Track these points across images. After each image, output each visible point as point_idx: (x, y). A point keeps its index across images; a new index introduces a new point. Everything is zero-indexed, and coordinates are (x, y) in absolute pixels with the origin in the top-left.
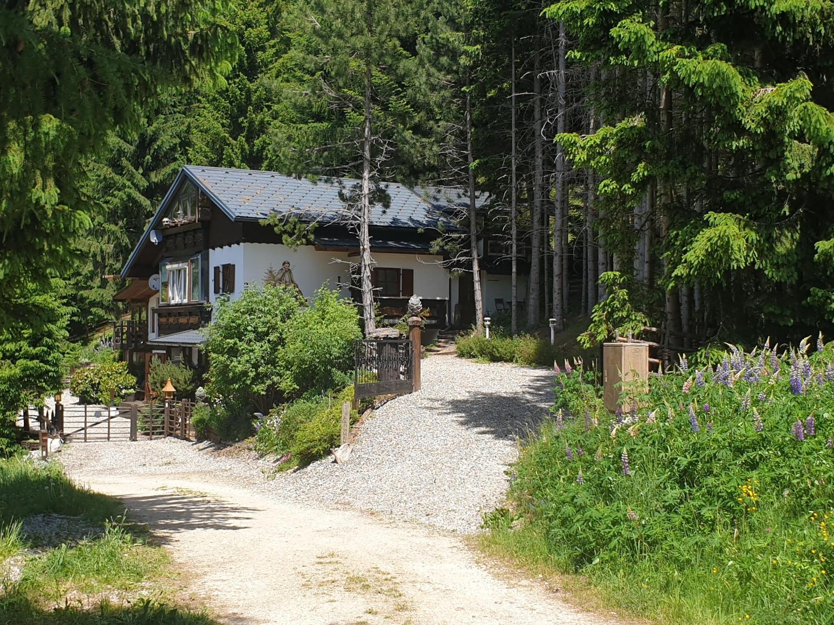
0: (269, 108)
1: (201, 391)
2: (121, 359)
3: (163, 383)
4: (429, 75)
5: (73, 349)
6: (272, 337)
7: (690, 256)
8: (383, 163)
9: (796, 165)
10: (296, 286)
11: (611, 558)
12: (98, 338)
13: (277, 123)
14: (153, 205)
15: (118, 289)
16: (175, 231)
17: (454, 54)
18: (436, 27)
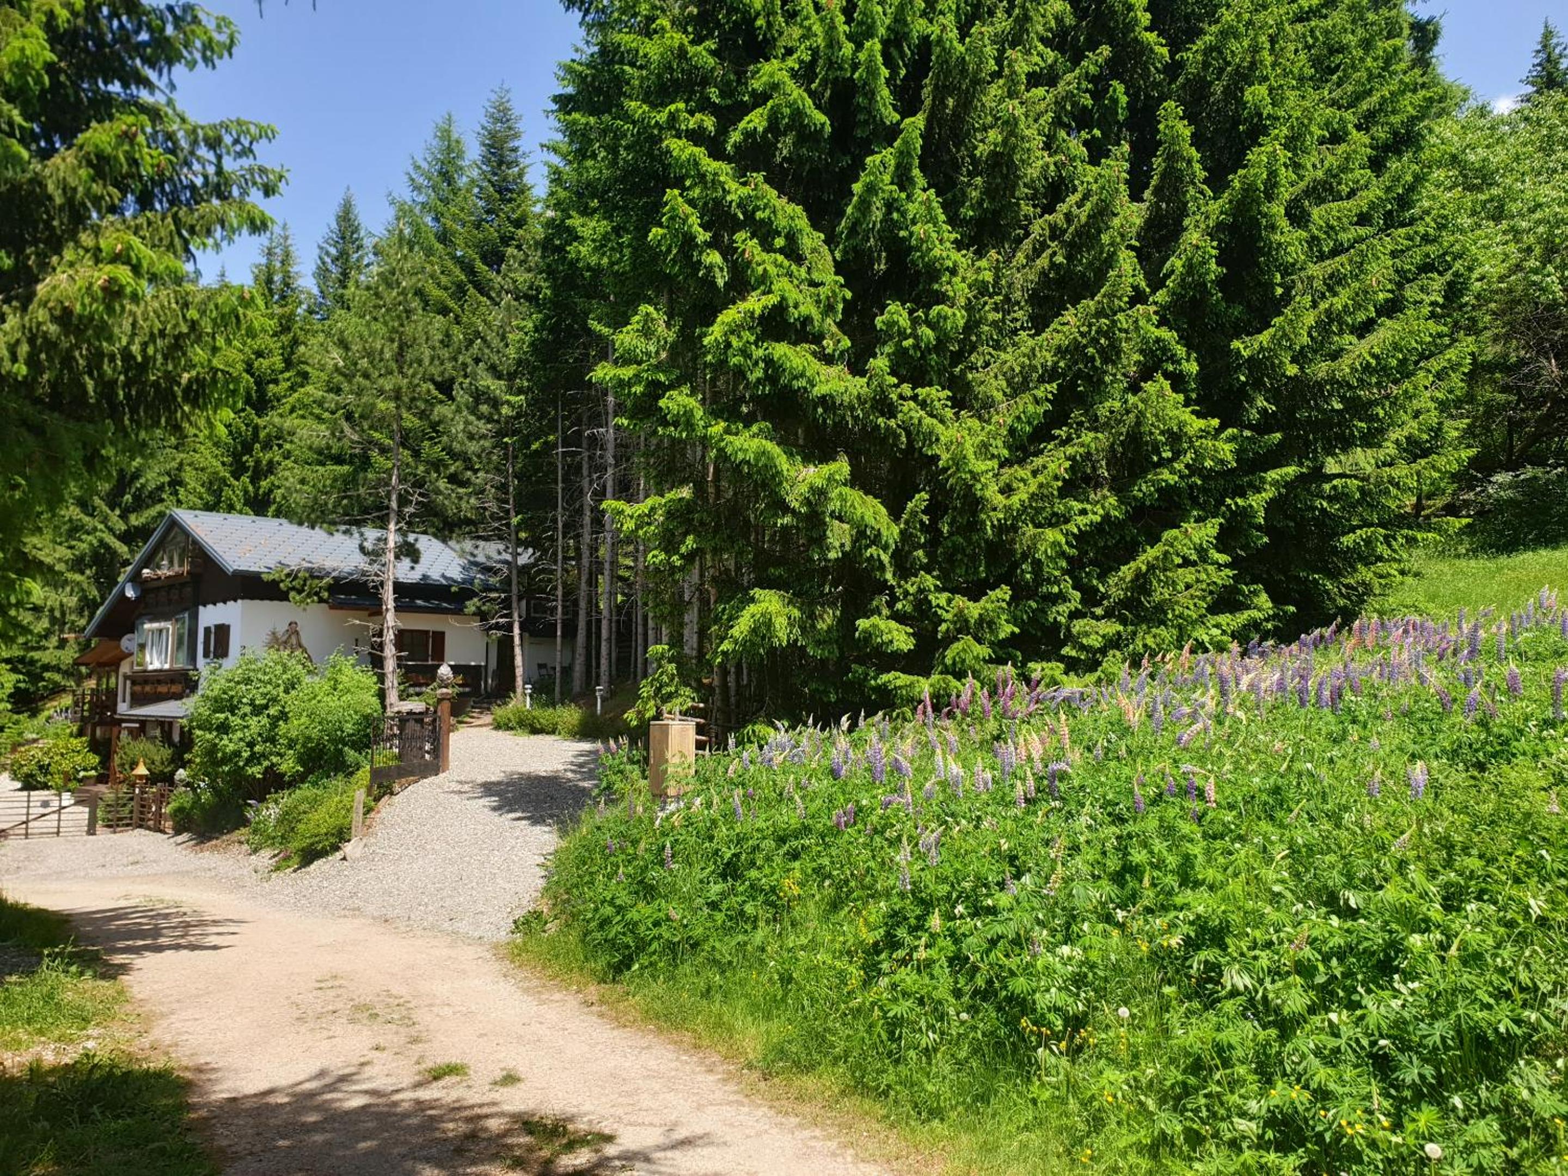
0: (280, 446)
1: (181, 774)
2: (81, 733)
3: (134, 765)
4: (467, 423)
5: (17, 723)
6: (272, 711)
7: (735, 632)
8: (411, 516)
9: (837, 544)
10: (305, 651)
11: (651, 964)
12: (51, 708)
13: (289, 463)
14: (131, 551)
15: (80, 650)
16: (156, 584)
17: (495, 403)
18: (475, 374)
